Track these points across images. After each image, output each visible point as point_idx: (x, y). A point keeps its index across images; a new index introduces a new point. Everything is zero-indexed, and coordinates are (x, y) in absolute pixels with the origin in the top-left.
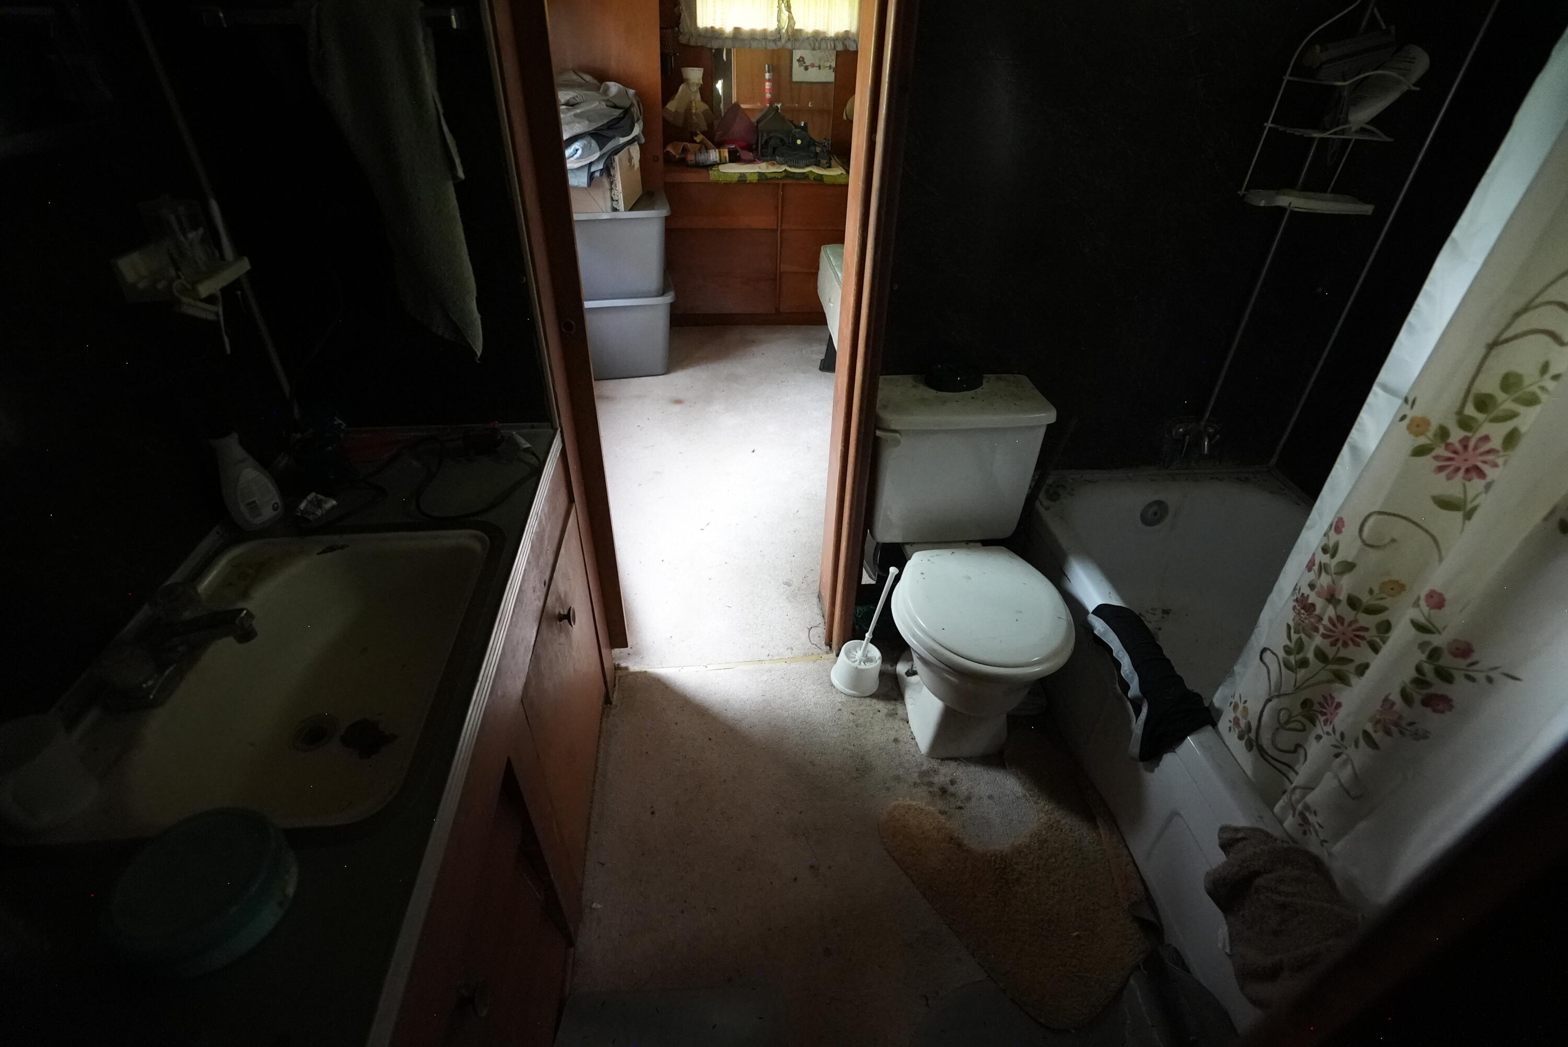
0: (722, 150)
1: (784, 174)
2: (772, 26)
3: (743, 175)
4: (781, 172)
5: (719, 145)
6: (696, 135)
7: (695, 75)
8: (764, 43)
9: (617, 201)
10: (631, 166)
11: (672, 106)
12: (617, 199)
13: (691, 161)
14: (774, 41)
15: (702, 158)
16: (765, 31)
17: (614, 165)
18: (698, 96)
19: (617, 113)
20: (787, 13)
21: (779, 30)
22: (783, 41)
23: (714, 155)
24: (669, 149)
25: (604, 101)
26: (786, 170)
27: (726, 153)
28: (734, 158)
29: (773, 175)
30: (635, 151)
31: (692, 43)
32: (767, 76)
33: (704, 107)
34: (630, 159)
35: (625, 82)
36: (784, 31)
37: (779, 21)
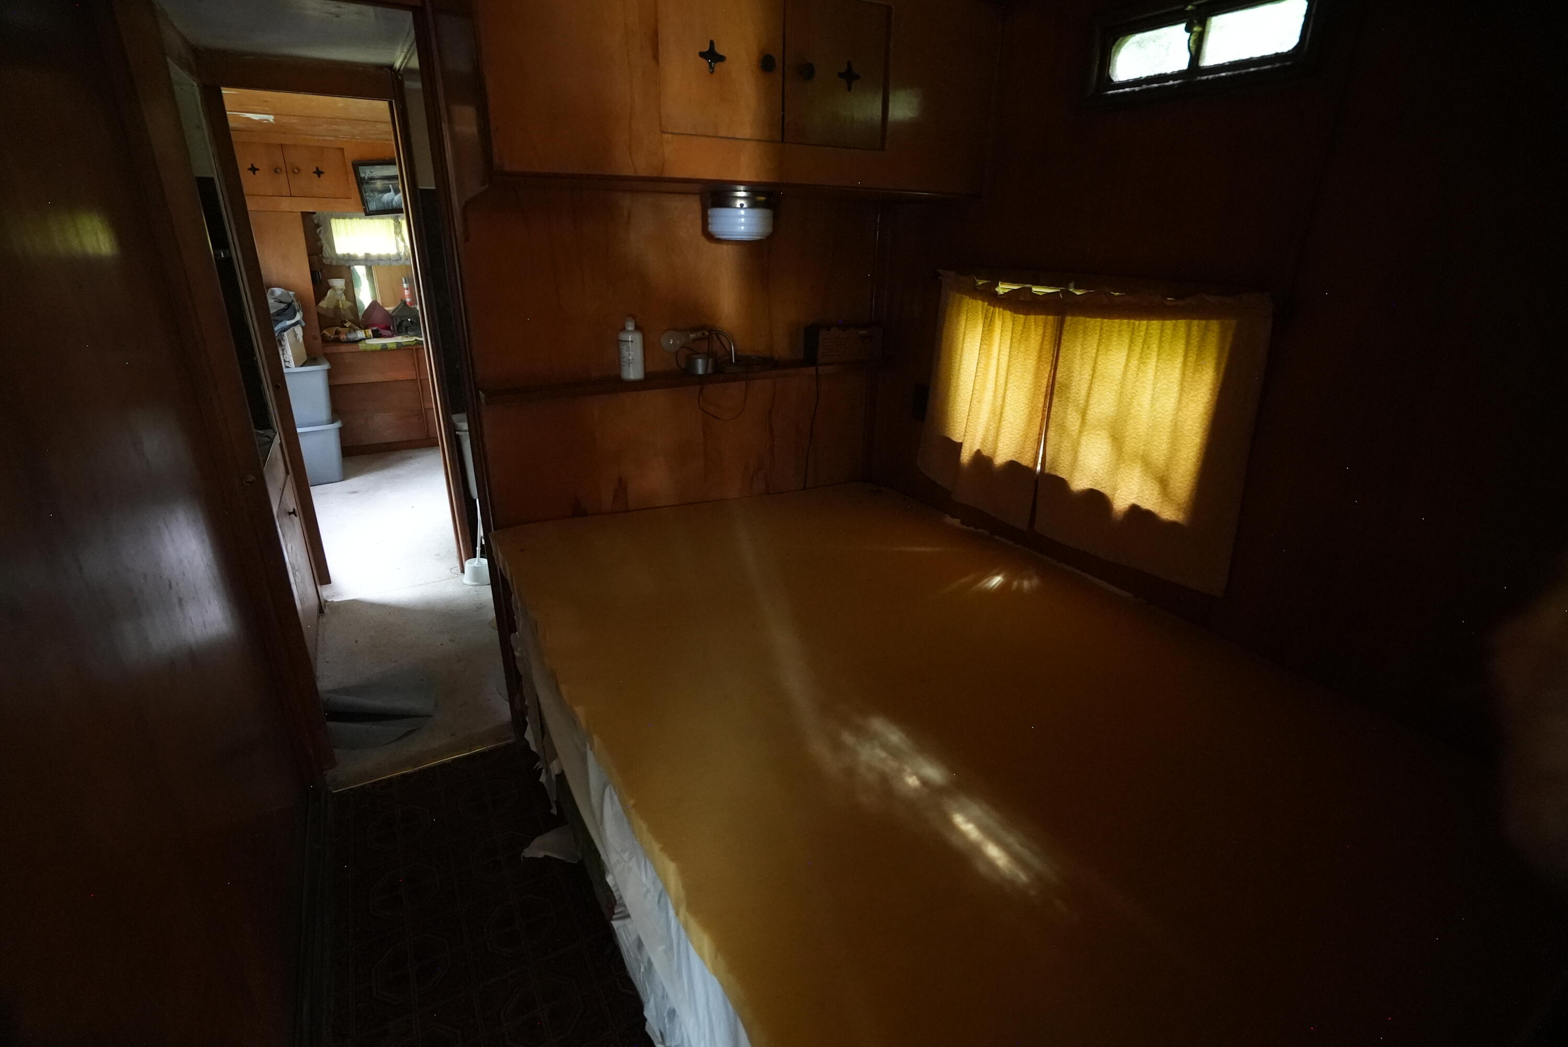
0: (366, 330)
1: (415, 342)
2: (393, 252)
3: (385, 344)
4: (413, 341)
5: (365, 328)
6: (346, 322)
7: (339, 283)
8: (389, 262)
9: (289, 362)
10: (298, 341)
11: (323, 304)
12: (288, 360)
13: (343, 339)
14: (397, 260)
15: (352, 336)
16: (388, 255)
17: (284, 338)
18: (344, 297)
19: (283, 306)
20: (403, 243)
21: (399, 254)
22: (403, 260)
23: (360, 334)
24: (325, 332)
25: (272, 298)
26: (416, 340)
27: (370, 332)
28: (376, 335)
29: (407, 343)
30: (299, 330)
31: (334, 263)
32: (405, 286)
33: (349, 304)
34: (296, 335)
35: (287, 288)
36: (402, 254)
37: (398, 248)
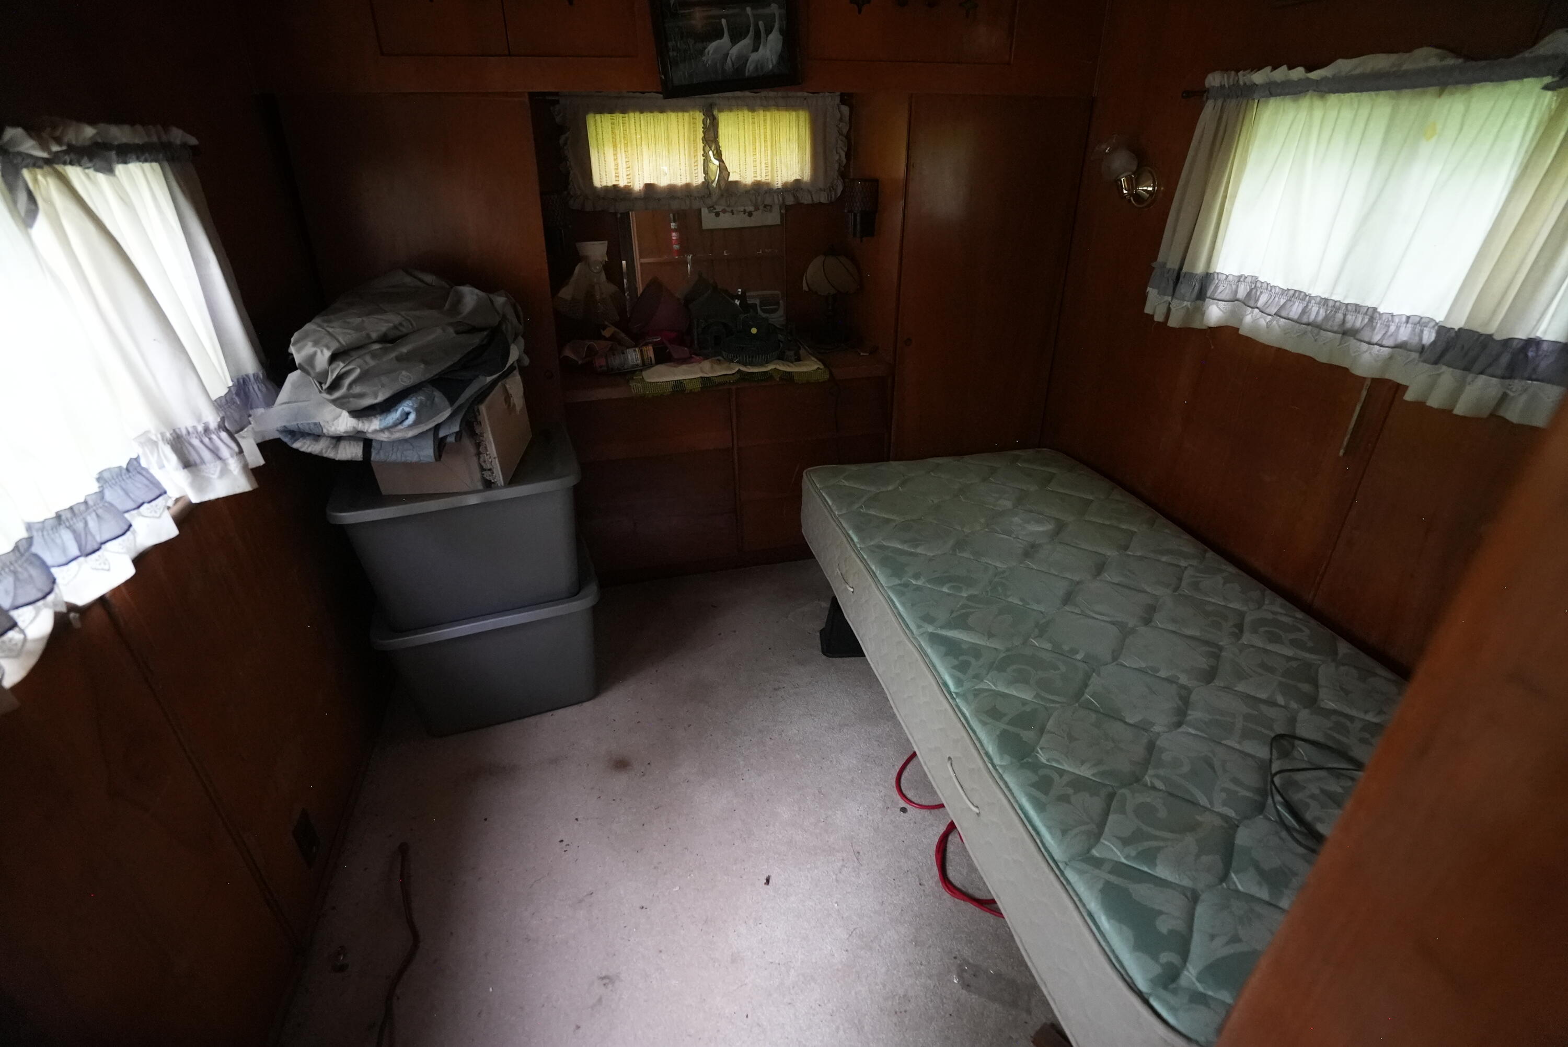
0: (644, 348)
1: (738, 376)
2: (699, 179)
3: (679, 383)
4: (733, 374)
5: (638, 340)
6: (605, 328)
7: (597, 250)
8: (688, 202)
9: (490, 470)
10: (510, 407)
11: (566, 293)
12: (489, 467)
13: (601, 367)
14: (702, 198)
15: (616, 362)
16: (688, 186)
17: (480, 418)
18: (603, 277)
19: (476, 340)
20: (717, 163)
21: (707, 184)
22: (714, 198)
23: (633, 357)
24: (568, 353)
25: (451, 324)
26: (739, 371)
27: (650, 352)
28: (663, 357)
29: (722, 380)
30: (515, 386)
31: (589, 207)
32: (673, 225)
33: (611, 288)
34: (508, 397)
35: (486, 284)
36: (714, 185)
37: (706, 172)
